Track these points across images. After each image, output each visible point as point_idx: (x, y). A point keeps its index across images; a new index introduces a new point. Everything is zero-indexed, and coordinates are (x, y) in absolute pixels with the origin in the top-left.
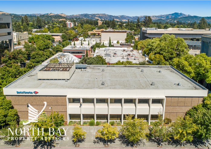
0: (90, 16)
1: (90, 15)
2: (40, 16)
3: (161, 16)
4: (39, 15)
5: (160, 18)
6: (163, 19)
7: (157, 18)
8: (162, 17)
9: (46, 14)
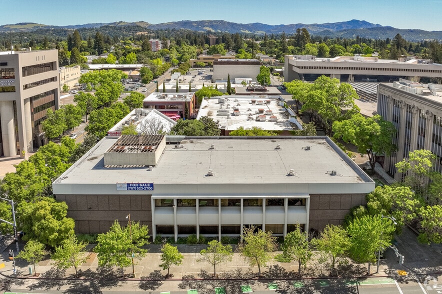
0: (194, 24)
1: (194, 22)
2: (101, 27)
3: (328, 25)
4: (98, 27)
5: (326, 29)
6: (331, 30)
7: (320, 29)
8: (329, 27)
9: (111, 24)
